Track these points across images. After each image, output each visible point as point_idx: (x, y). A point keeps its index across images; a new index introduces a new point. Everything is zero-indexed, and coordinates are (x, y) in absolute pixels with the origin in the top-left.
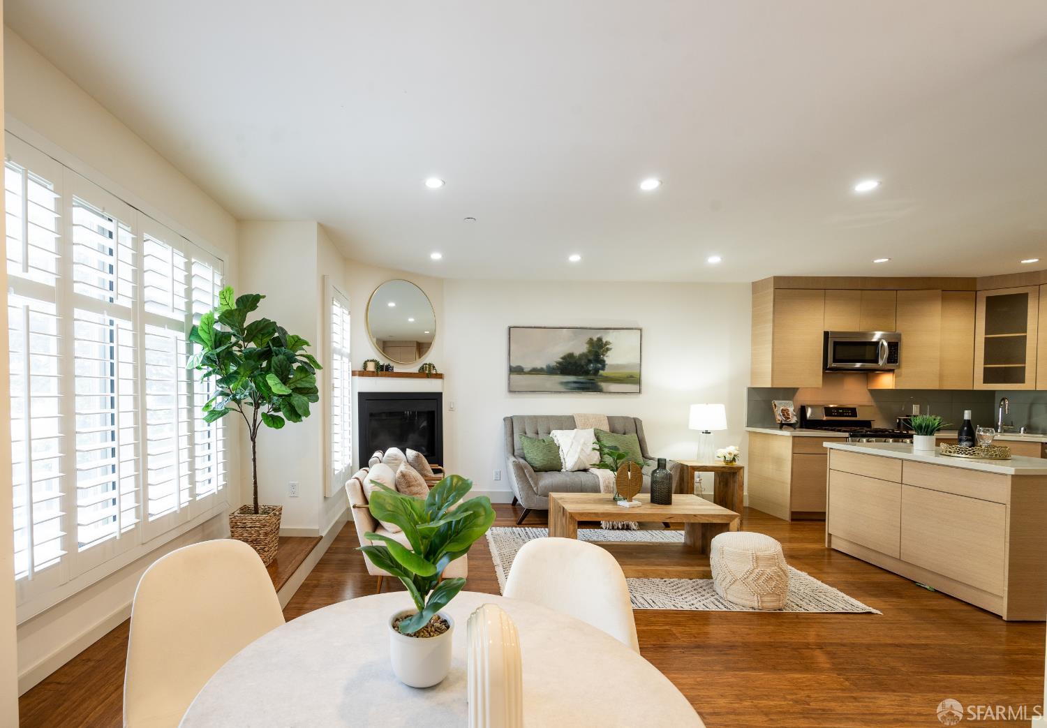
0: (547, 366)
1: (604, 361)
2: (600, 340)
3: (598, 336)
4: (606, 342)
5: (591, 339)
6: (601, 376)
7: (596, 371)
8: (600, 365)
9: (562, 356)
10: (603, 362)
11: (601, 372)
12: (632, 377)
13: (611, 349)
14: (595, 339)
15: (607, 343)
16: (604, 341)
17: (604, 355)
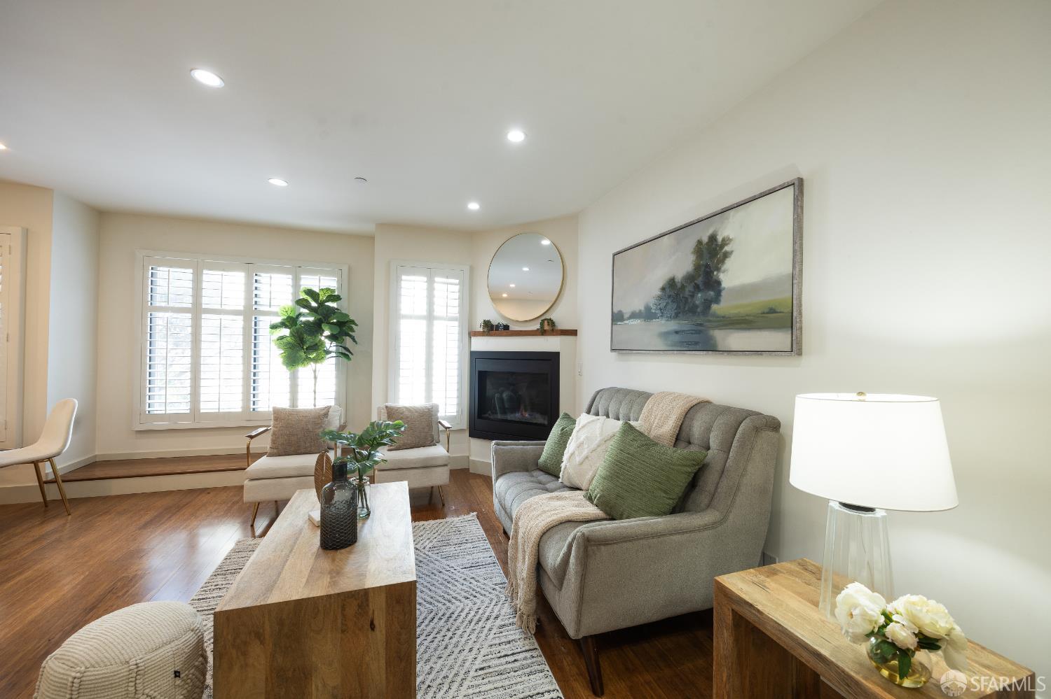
0: (645, 308)
1: (719, 283)
2: (713, 238)
3: (710, 232)
4: (723, 240)
5: (700, 242)
6: (715, 315)
7: (707, 304)
8: (712, 293)
9: (661, 285)
10: (715, 285)
11: (714, 307)
12: (772, 311)
13: (732, 252)
14: (705, 240)
15: (726, 241)
16: (720, 239)
17: (718, 269)
